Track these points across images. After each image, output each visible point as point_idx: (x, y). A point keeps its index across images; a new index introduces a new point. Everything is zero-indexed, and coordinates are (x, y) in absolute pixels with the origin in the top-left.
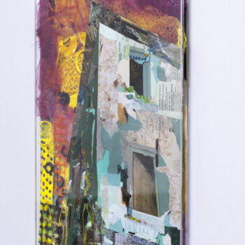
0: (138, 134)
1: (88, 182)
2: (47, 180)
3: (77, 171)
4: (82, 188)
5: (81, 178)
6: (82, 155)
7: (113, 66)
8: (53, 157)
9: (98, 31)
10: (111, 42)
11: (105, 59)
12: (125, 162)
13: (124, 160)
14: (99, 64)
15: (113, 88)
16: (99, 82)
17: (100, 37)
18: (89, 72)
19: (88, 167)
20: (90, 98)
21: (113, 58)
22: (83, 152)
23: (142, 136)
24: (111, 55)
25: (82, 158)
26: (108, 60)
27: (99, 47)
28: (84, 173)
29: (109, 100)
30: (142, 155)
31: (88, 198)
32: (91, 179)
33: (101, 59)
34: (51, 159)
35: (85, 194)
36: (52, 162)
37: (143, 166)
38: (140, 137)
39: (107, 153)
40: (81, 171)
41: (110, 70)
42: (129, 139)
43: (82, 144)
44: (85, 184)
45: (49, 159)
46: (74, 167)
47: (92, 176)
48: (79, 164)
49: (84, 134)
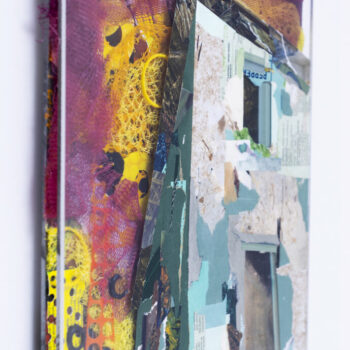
0: (253, 215)
1: (172, 338)
3: (151, 321)
5: (159, 333)
6: (161, 283)
7: (218, 91)
8: (81, 310)
9: (194, 17)
10: (214, 43)
11: (205, 76)
12: (234, 275)
13: (233, 269)
14: (195, 85)
15: (217, 133)
16: (194, 124)
17: (197, 30)
18: (177, 102)
19: (172, 304)
20: (177, 157)
21: (218, 74)
23: (258, 218)
24: (215, 68)
25: (161, 290)
26: (210, 78)
27: (196, 51)
28: (166, 320)
29: (211, 157)
30: (257, 253)
32: (178, 330)
33: (199, 75)
34: (77, 316)
36: (80, 322)
37: (256, 274)
38: (256, 221)
39: (206, 264)
40: (159, 319)
41: (213, 97)
42: (240, 227)
43: (162, 259)
44: (168, 344)
45: (74, 317)
46: (147, 314)
47: (179, 322)
48: (156, 304)
49: (166, 236)
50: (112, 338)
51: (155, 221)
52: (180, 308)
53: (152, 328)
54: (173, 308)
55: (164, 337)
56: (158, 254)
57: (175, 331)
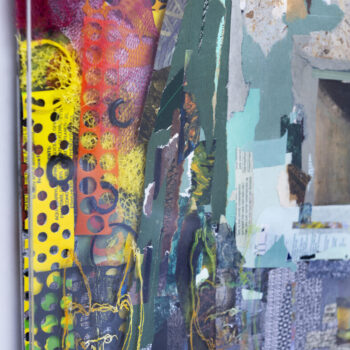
0: (333, 36)
1: (201, 177)
2: (54, 205)
3: (169, 156)
4: (184, 193)
5: (181, 171)
6: (184, 112)
8: (69, 138)
12: (299, 107)
13: (298, 100)
19: (202, 137)
22: (190, 105)
23: (341, 40)
28: (192, 155)
30: (338, 83)
31: (201, 215)
32: (210, 167)
34: (64, 145)
35: (194, 207)
36: (68, 152)
37: (335, 107)
38: (338, 43)
39: (256, 94)
40: (181, 154)
42: (312, 51)
43: (186, 84)
44: (194, 183)
45: (58, 146)
46: (161, 147)
47: (212, 158)
48: (177, 136)
49: (192, 57)
50: (115, 172)
51: (176, 37)
52: (215, 142)
53: (169, 163)
54: (204, 142)
55: (189, 174)
56: (180, 77)
57: (206, 169)
